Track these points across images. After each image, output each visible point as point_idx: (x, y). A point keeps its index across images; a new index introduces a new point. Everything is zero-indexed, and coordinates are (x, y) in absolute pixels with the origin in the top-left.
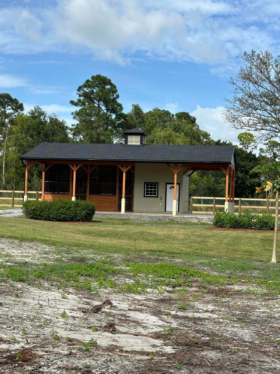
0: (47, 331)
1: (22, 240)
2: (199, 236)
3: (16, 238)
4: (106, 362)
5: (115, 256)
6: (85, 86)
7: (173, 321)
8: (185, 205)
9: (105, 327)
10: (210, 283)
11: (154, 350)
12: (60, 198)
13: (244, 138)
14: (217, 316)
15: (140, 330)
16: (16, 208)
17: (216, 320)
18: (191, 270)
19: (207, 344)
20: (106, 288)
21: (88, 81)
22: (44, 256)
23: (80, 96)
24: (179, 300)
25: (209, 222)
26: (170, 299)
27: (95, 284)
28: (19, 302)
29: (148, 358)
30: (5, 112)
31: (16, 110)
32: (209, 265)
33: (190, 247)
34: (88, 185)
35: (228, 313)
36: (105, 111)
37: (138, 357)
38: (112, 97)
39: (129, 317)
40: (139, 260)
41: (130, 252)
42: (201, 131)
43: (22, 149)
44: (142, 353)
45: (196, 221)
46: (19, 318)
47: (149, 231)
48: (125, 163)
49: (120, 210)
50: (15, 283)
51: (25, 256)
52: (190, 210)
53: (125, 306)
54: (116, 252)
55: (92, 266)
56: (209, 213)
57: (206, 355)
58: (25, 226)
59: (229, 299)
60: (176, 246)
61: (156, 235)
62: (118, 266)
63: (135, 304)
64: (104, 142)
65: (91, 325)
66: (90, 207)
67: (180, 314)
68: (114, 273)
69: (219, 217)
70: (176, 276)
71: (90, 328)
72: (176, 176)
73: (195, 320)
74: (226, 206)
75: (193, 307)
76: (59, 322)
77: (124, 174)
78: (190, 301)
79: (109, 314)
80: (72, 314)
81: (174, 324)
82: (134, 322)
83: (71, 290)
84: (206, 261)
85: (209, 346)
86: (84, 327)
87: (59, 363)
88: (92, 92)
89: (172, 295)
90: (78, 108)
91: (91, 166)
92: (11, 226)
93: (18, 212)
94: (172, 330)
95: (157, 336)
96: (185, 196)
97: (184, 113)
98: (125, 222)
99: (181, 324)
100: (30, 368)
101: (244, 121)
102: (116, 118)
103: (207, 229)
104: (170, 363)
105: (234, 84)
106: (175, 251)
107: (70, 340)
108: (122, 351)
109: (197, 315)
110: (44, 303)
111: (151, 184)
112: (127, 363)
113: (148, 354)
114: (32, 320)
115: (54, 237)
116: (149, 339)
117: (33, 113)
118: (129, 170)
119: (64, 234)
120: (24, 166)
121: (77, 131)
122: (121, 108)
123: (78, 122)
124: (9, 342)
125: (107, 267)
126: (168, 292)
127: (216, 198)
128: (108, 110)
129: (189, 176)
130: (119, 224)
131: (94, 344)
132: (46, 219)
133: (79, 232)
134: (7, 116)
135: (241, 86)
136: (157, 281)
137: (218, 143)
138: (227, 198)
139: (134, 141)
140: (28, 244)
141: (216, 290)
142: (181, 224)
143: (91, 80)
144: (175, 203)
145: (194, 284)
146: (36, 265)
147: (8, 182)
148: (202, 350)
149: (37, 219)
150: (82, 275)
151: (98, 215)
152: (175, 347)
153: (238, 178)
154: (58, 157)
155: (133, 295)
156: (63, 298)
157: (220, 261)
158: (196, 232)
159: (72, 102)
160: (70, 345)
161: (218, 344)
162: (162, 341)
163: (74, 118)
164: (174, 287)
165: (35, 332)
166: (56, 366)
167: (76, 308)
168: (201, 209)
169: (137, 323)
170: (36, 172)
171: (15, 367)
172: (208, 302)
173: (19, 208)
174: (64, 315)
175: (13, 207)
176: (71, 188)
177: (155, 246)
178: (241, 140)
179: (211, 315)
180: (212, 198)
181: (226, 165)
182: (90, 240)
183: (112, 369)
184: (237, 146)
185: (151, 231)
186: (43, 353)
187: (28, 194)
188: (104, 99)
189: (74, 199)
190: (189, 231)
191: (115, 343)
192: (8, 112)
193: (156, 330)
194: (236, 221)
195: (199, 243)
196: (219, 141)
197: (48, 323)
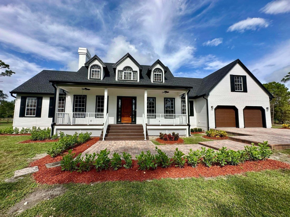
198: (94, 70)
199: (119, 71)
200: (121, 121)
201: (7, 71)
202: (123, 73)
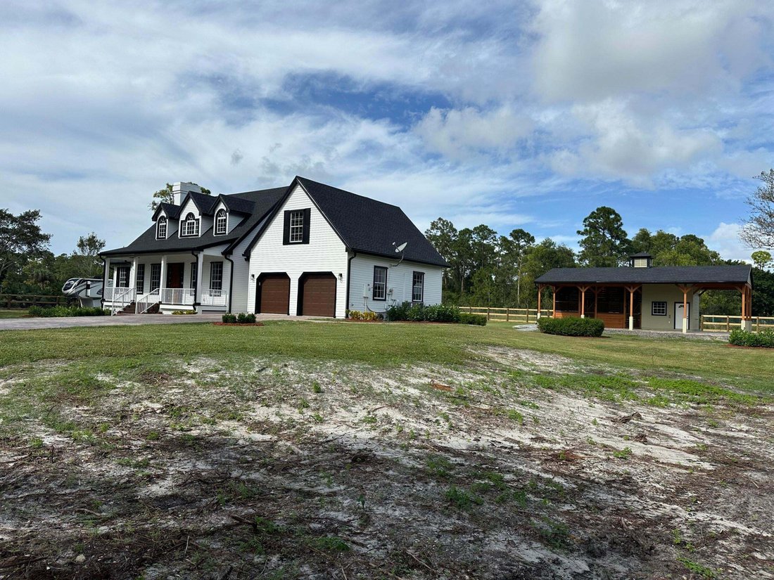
0: (582, 435)
1: (543, 352)
2: (716, 354)
3: (538, 350)
4: (645, 471)
5: (632, 370)
6: (590, 217)
7: (704, 437)
8: (695, 323)
9: (636, 437)
10: (738, 401)
11: (691, 464)
12: (570, 316)
13: (759, 257)
14: (754, 437)
15: (671, 443)
16: (530, 323)
17: (754, 440)
18: (715, 388)
19: (748, 464)
20: (628, 400)
21: (593, 213)
22: (564, 366)
23: (586, 226)
24: (707, 417)
25: (724, 340)
26: (697, 415)
27: (617, 396)
28: (552, 406)
29: (687, 472)
30: (519, 244)
31: (528, 242)
32: (733, 383)
33: (709, 364)
34: (596, 305)
35: (766, 435)
36: (610, 238)
37: (677, 470)
38: (616, 226)
39: (658, 430)
40: (656, 375)
41: (645, 367)
42: (710, 252)
43: (535, 273)
44: (680, 466)
45: (709, 339)
46: (555, 421)
47: (660, 347)
48: (633, 284)
49: (627, 326)
50: (545, 389)
51: (548, 367)
52: (701, 328)
53: (651, 418)
54: (631, 366)
55: (612, 379)
56: (722, 331)
57: (750, 476)
58: (543, 340)
59: (765, 420)
60: (692, 363)
61: (669, 351)
62: (636, 380)
63: (661, 417)
64: (609, 265)
65: (622, 434)
66: (600, 324)
67: (710, 431)
68: (634, 386)
69: (736, 336)
70: (699, 393)
71: (621, 436)
72: (685, 295)
73: (731, 439)
74: (743, 324)
75: (725, 426)
76: (591, 428)
77: (632, 295)
78: (719, 419)
79: (637, 426)
80: (602, 422)
81: (708, 441)
82: (665, 435)
83: (595, 400)
84: (729, 380)
85: (751, 467)
86: (615, 435)
87: (599, 466)
88: (597, 222)
89: (699, 412)
90: (584, 237)
91: (599, 288)
92: (532, 340)
93: (533, 327)
94: (707, 446)
95: (691, 451)
96: (696, 315)
97: (691, 236)
98: (634, 338)
99: (714, 441)
100: (573, 467)
101: (763, 240)
102: (621, 243)
103: (722, 346)
104: (713, 480)
105: (750, 203)
106: (693, 368)
107: (605, 446)
108: (658, 462)
109: (731, 434)
110: (575, 411)
111: (659, 303)
112: (666, 474)
113: (687, 468)
114: (567, 425)
115: (571, 351)
116: (683, 453)
117: (545, 244)
118: (636, 291)
119: (579, 348)
120: (538, 288)
121: (583, 257)
122: (626, 235)
123: (584, 249)
124: (550, 442)
125: (625, 380)
126: (692, 407)
127: (730, 317)
128: (612, 237)
129: (700, 295)
130: (628, 340)
131: (628, 452)
132: (558, 334)
133: (593, 346)
134: (521, 247)
135: (760, 205)
136: (680, 397)
137: (729, 263)
138: (743, 317)
139: (641, 264)
140: (548, 356)
141: (746, 410)
142: (693, 341)
143: (596, 211)
144: (685, 321)
145: (720, 402)
146: (559, 375)
147: (522, 302)
148: (746, 471)
149: (550, 333)
150: (603, 387)
151: (607, 331)
152: (713, 464)
153: (753, 296)
154: (568, 280)
155: (657, 409)
156: (591, 406)
157: (744, 380)
158: (711, 349)
159: (579, 232)
160: (606, 451)
161: (761, 466)
162: (697, 457)
163: (581, 246)
164: (698, 404)
165: (571, 436)
166: (597, 469)
167: (604, 417)
168: (713, 327)
169: (668, 437)
170: (547, 293)
171: (560, 465)
172: (740, 422)
173: (533, 323)
174: (595, 423)
175: (528, 323)
176: (579, 307)
177: (670, 363)
178: (755, 259)
179: (746, 435)
180: (726, 316)
181: (742, 284)
182: (604, 354)
183: (652, 478)
184: (750, 265)
185: (662, 348)
186: (583, 456)
187: (541, 312)
188: (609, 228)
189: (583, 316)
190: (703, 348)
191: (649, 454)
192: (521, 244)
193: (688, 445)
194: (756, 340)
195: (716, 360)
196: (730, 260)
197: (581, 428)
198: (162, 224)
199: (182, 222)
202: (186, 224)
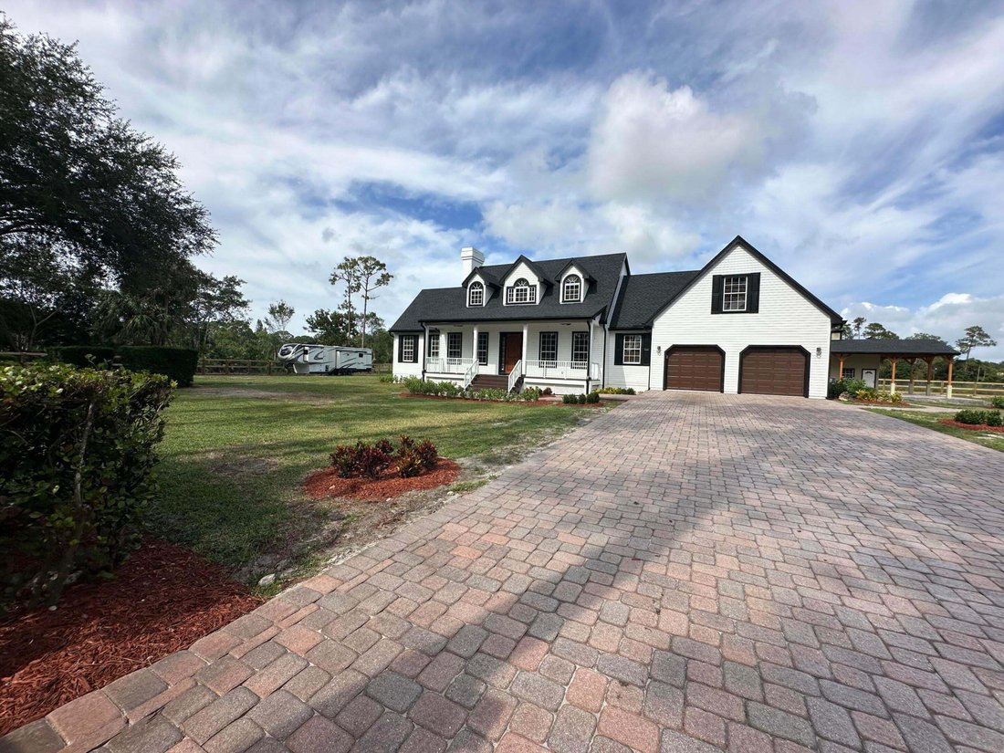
111: (847, 369)
198: (475, 290)
199: (508, 288)
200: (504, 371)
201: (383, 276)
202: (515, 290)
